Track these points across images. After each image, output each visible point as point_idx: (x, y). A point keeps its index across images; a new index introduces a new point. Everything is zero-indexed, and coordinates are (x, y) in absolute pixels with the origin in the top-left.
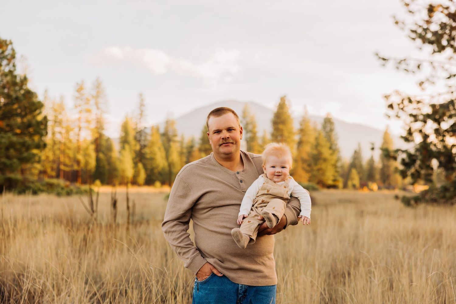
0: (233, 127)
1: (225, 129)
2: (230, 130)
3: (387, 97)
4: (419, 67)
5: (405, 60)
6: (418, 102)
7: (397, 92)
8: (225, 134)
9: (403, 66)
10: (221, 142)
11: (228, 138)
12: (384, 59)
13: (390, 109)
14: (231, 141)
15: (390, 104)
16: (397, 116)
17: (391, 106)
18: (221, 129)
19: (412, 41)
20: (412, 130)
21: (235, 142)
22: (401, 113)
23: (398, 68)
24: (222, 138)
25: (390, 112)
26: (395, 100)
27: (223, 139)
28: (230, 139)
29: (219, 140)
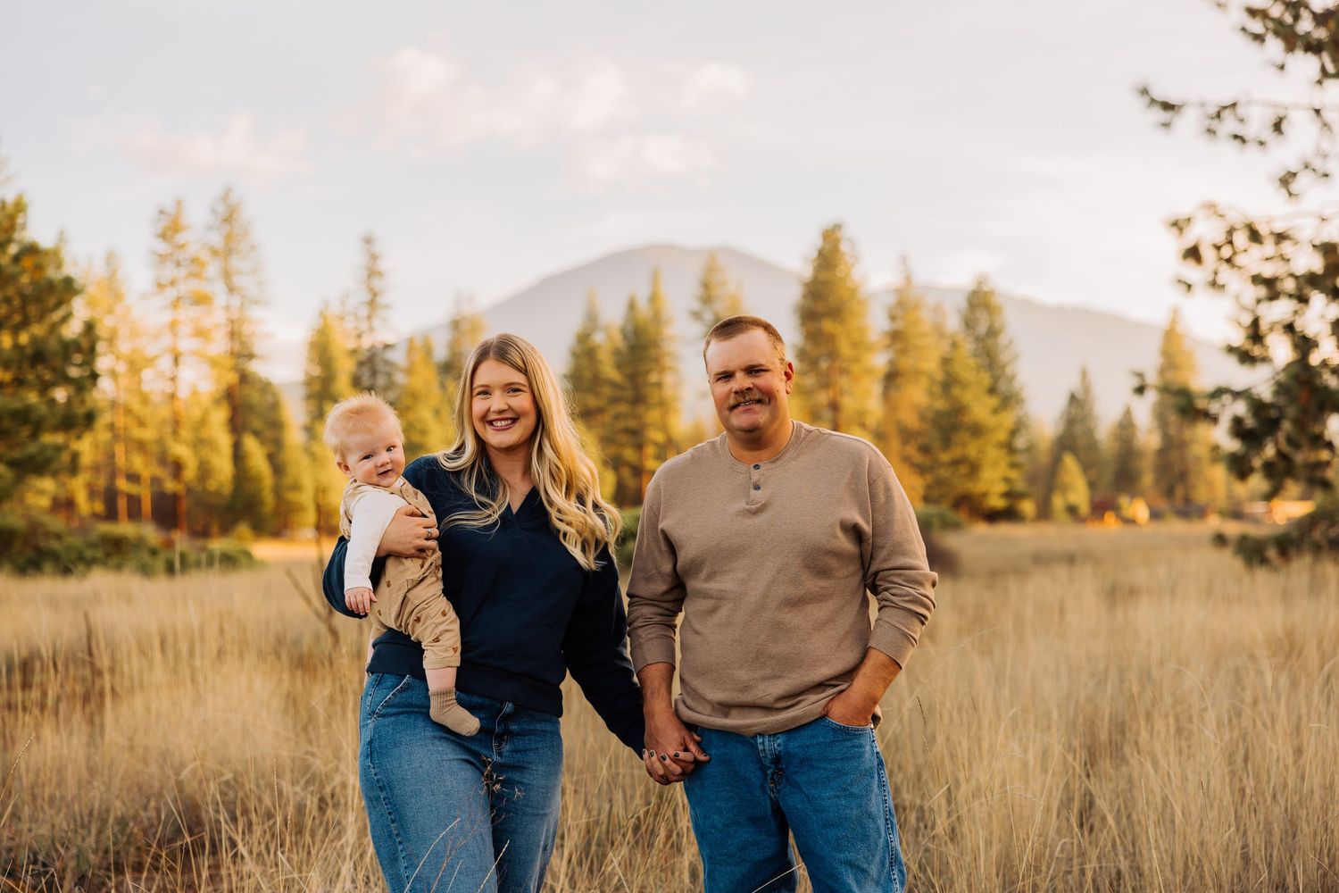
0: (761, 365)
1: (742, 370)
2: (753, 370)
3: (1178, 225)
4: (1277, 127)
5: (1234, 105)
6: (1281, 237)
7: (1212, 208)
8: (741, 381)
9: (1229, 125)
10: (732, 401)
11: (749, 389)
12: (1167, 106)
13: (1191, 263)
14: (757, 396)
15: (1190, 244)
16: (1214, 284)
17: (1193, 254)
18: (731, 368)
19: (1255, 45)
20: (1264, 326)
21: (767, 400)
22: (1226, 275)
23: (1211, 131)
24: (733, 390)
25: (1192, 272)
26: (1206, 232)
27: (736, 392)
28: (755, 391)
29: (728, 395)
